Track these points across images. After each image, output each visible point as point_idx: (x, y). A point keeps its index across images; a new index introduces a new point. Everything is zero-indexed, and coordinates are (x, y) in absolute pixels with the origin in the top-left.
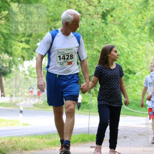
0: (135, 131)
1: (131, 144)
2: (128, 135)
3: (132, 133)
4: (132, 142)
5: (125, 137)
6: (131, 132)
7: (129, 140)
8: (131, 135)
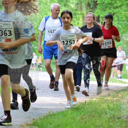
0: (45, 84)
1: (42, 94)
2: (40, 87)
3: (44, 85)
4: (43, 93)
5: (38, 89)
6: (42, 85)
7: (40, 91)
8: (42, 87)
